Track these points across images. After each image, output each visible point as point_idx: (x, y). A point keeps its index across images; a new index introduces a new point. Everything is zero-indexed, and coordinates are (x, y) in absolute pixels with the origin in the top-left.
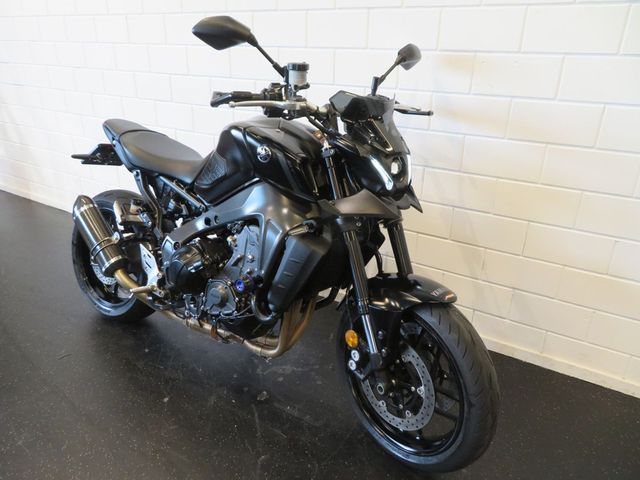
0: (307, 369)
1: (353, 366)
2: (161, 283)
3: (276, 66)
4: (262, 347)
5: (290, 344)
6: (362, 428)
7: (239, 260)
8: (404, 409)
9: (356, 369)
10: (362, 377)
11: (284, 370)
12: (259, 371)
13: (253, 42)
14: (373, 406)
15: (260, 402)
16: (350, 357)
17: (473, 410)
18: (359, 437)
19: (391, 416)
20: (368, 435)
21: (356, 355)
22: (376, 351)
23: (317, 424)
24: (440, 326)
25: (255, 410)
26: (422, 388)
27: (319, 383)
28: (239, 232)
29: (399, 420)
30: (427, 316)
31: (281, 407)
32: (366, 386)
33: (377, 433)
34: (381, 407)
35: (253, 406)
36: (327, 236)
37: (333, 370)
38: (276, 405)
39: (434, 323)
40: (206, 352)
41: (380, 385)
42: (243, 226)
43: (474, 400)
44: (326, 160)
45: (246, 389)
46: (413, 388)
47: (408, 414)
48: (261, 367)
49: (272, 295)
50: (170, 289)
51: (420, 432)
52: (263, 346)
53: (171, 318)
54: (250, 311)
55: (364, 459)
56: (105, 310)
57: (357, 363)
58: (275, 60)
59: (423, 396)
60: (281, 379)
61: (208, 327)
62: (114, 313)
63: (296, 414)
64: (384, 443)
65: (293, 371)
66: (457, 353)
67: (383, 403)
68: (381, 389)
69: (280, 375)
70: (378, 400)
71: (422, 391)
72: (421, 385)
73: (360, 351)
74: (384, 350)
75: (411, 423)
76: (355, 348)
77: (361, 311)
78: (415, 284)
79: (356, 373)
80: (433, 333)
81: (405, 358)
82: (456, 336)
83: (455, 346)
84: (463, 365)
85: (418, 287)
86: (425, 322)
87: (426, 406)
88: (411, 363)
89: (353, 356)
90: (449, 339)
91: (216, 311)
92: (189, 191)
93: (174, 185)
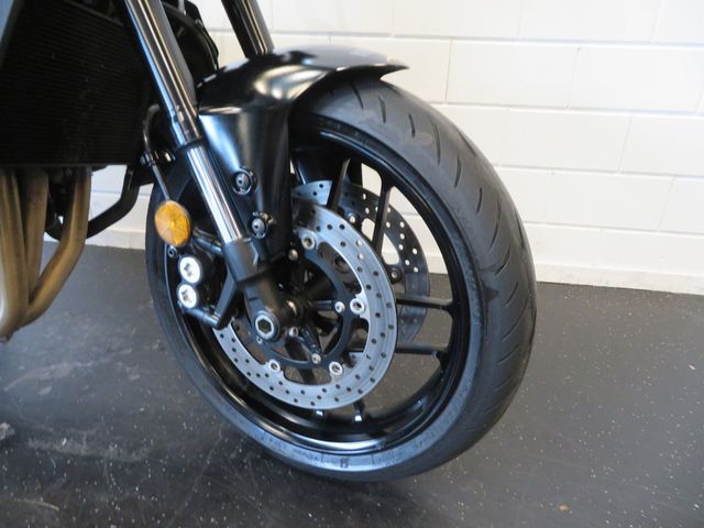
0: (105, 360)
1: (188, 298)
6: (236, 434)
8: (324, 364)
9: (200, 305)
10: (214, 320)
11: (52, 373)
14: (253, 379)
17: (496, 302)
18: (233, 456)
19: (296, 388)
20: (253, 445)
21: (191, 269)
22: (237, 235)
23: (135, 457)
24: (388, 124)
26: (361, 297)
27: (134, 377)
29: (312, 390)
30: (349, 111)
31: (45, 446)
32: (227, 338)
33: (269, 435)
34: (270, 377)
37: (162, 349)
38: (32, 444)
39: (370, 122)
41: (259, 317)
43: (492, 281)
46: (340, 306)
47: (336, 369)
51: (359, 405)
59: (366, 316)
60: (47, 390)
63: (83, 449)
64: (290, 451)
65: (75, 369)
66: (440, 176)
67: (273, 366)
68: (264, 325)
69: (44, 383)
70: (262, 362)
71: (362, 304)
72: (358, 290)
73: (200, 256)
74: (257, 223)
75: (343, 387)
76: (184, 250)
77: (181, 140)
78: (297, 58)
79: (199, 313)
80: (367, 150)
81: (309, 241)
82: (430, 139)
83: (434, 161)
84: (459, 201)
85: (308, 62)
86: (348, 129)
87: (377, 337)
88: (324, 248)
89: (183, 273)
90: (413, 148)
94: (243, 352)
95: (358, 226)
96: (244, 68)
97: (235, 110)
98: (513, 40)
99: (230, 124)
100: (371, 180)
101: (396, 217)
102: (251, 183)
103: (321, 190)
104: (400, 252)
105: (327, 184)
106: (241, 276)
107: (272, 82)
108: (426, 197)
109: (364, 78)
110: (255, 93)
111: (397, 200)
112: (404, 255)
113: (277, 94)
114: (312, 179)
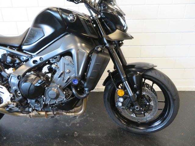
1: (120, 104)
7: (62, 74)
8: (144, 113)
10: (124, 108)
11: (76, 121)
12: (67, 125)
15: (77, 137)
16: (118, 101)
21: (121, 100)
22: (132, 94)
23: (105, 135)
25: (77, 141)
27: (93, 120)
28: (58, 61)
31: (87, 135)
35: (75, 140)
38: (84, 135)
40: (38, 127)
41: (136, 107)
42: (60, 58)
44: (96, 20)
45: (67, 135)
48: (66, 124)
50: (19, 101)
52: (74, 112)
53: (19, 116)
63: (94, 135)
74: (138, 92)
82: (163, 77)
83: (164, 81)
87: (155, 108)
91: (53, 102)
92: (18, 50)
93: (8, 49)
102: (137, 86)
106: (133, 101)
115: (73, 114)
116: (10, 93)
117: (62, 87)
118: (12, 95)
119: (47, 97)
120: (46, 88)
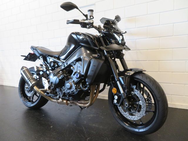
1: (115, 101)
2: (49, 88)
3: (84, 15)
4: (84, 104)
5: (93, 102)
7: (75, 73)
8: (135, 112)
9: (117, 103)
10: (118, 105)
13: (77, 8)
14: (124, 115)
16: (114, 99)
17: (160, 102)
19: (131, 116)
21: (116, 97)
22: (123, 92)
23: (105, 128)
24: (143, 78)
25: (83, 126)
26: (140, 102)
28: (75, 65)
29: (133, 117)
30: (138, 77)
31: (92, 125)
32: (120, 108)
34: (126, 115)
36: (103, 58)
38: (90, 125)
42: (76, 62)
43: (159, 99)
44: (100, 38)
46: (137, 103)
47: (137, 113)
49: (87, 79)
50: (52, 89)
54: (80, 88)
55: (124, 135)
56: (29, 105)
57: (117, 100)
58: (83, 13)
59: (141, 104)
60: (90, 118)
61: (65, 101)
62: (32, 105)
63: (97, 126)
65: (93, 116)
66: (150, 85)
67: (127, 113)
68: (127, 105)
69: (89, 117)
70: (125, 112)
71: (141, 103)
72: (140, 101)
73: (117, 95)
74: (126, 90)
75: (138, 116)
76: (115, 95)
77: (116, 80)
78: (131, 70)
79: (116, 104)
80: (141, 81)
81: (133, 93)
82: (149, 80)
83: (149, 83)
84: (153, 88)
85: (133, 70)
86: (138, 79)
87: (143, 108)
88: (135, 94)
89: (115, 98)
90: (147, 81)
91: (68, 91)
92: (57, 59)
93: (53, 58)
94: (123, 111)
95: (140, 92)
96: (123, 71)
97: (123, 77)
98: (172, 60)
99: (123, 78)
100: (142, 86)
101: (146, 91)
102: (125, 85)
103: (134, 87)
104: (147, 96)
105: (135, 86)
106: (123, 98)
107: (128, 73)
108: (149, 88)
109: (140, 72)
110: (125, 74)
111: (145, 88)
112: (148, 97)
113: (128, 74)
114: (133, 85)
115: (83, 105)
116: (49, 84)
117: (75, 82)
118: (49, 85)
119: (66, 88)
120: (66, 82)
